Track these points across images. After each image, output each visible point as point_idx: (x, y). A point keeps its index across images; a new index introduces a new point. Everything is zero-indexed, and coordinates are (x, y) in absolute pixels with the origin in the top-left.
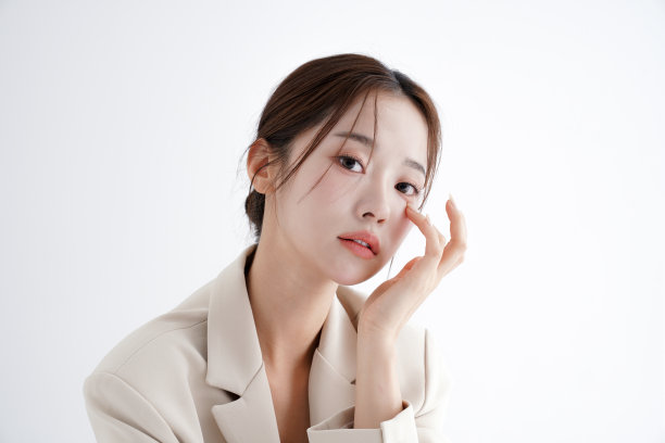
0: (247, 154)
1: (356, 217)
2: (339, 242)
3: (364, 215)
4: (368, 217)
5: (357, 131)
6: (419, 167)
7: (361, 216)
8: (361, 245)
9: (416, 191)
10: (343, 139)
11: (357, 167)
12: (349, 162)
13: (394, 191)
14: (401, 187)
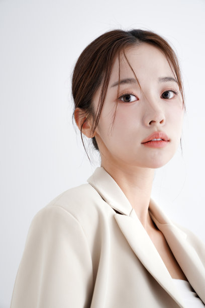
0: (74, 119)
1: (146, 127)
2: (143, 145)
3: (150, 123)
4: (152, 123)
5: (123, 78)
6: (170, 79)
7: (148, 125)
8: (157, 141)
9: (175, 93)
10: (117, 87)
11: (133, 98)
12: (127, 98)
13: (162, 100)
14: (165, 95)
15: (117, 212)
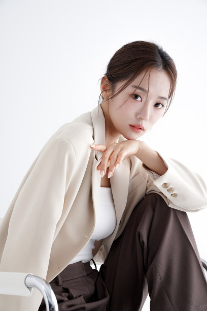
1: (137, 119)
2: (129, 126)
3: (139, 118)
5: (141, 86)
6: (165, 98)
8: (137, 128)
9: (163, 106)
10: (135, 89)
11: (139, 99)
12: (136, 96)
14: (157, 105)
15: (96, 158)
